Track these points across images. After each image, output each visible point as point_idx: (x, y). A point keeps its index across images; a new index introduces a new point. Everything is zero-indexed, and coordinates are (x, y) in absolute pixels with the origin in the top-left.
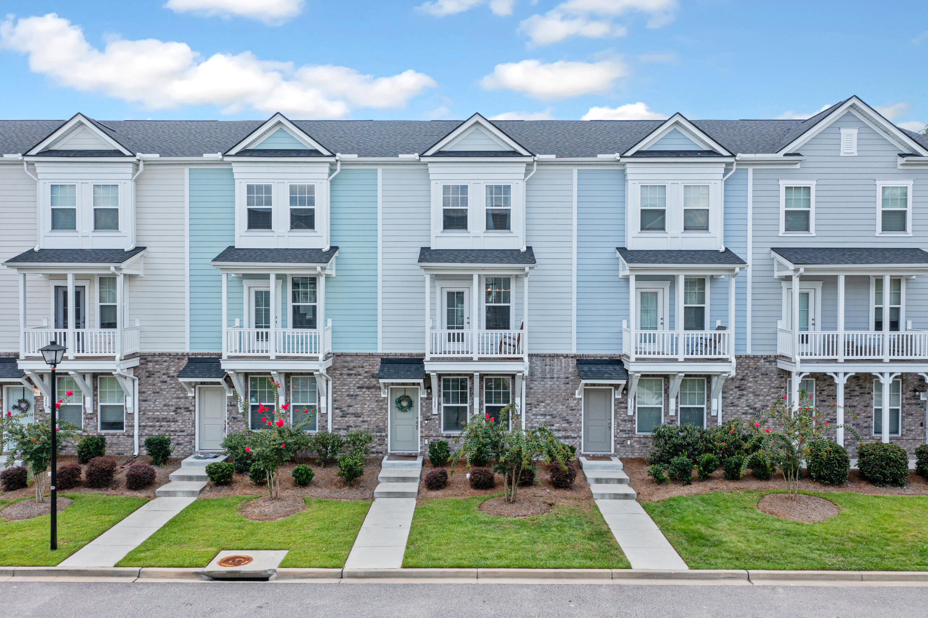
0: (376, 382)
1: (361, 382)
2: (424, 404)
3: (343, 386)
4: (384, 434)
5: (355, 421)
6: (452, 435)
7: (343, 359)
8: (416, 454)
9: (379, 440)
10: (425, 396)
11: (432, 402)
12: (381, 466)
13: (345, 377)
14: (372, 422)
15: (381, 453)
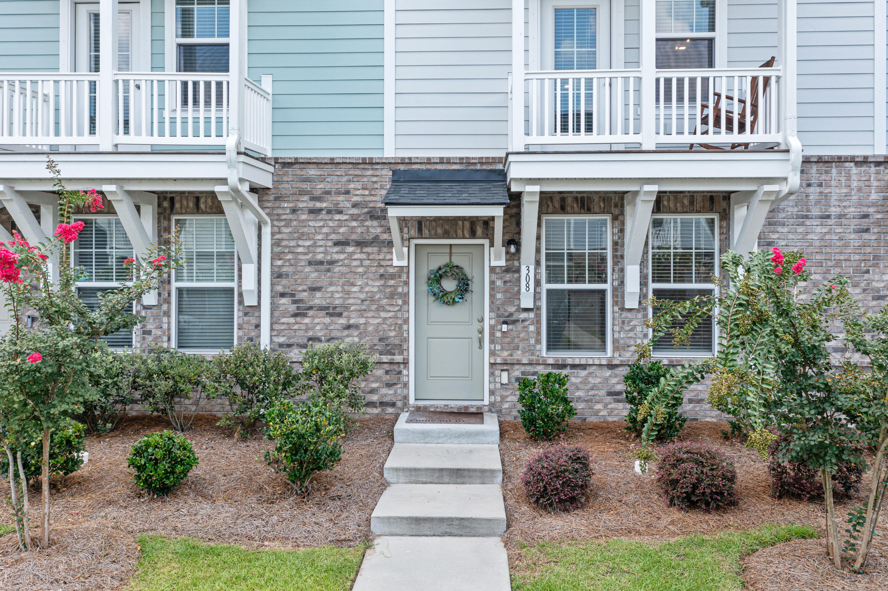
0: (379, 230)
1: (342, 230)
2: (499, 283)
3: (299, 239)
4: (398, 358)
5: (326, 327)
6: (570, 361)
7: (299, 172)
8: (479, 408)
9: (387, 372)
10: (502, 263)
11: (519, 280)
12: (392, 438)
13: (304, 217)
14: (370, 329)
15: (393, 405)
